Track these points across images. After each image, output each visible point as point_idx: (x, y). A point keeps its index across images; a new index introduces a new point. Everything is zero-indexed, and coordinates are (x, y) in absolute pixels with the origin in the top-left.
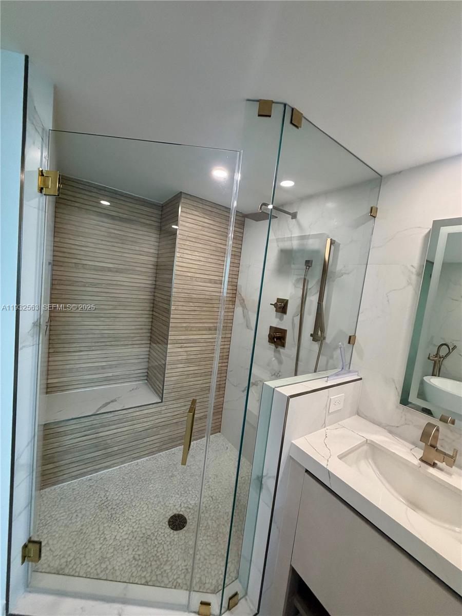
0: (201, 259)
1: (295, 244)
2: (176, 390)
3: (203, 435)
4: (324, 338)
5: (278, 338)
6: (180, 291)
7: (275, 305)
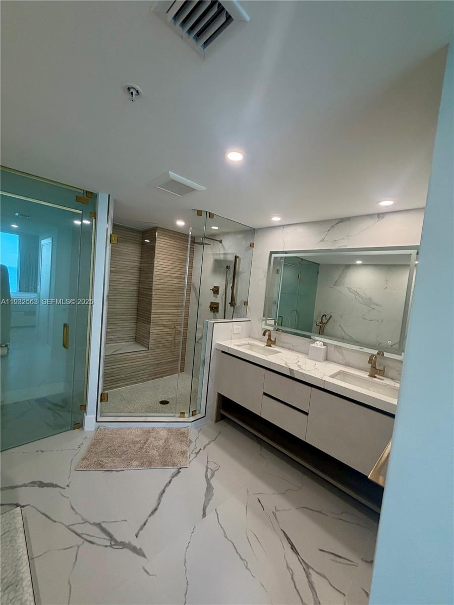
0: (170, 264)
1: (222, 257)
2: (156, 343)
3: (176, 372)
4: (235, 304)
5: (215, 308)
6: (158, 283)
7: (213, 290)
